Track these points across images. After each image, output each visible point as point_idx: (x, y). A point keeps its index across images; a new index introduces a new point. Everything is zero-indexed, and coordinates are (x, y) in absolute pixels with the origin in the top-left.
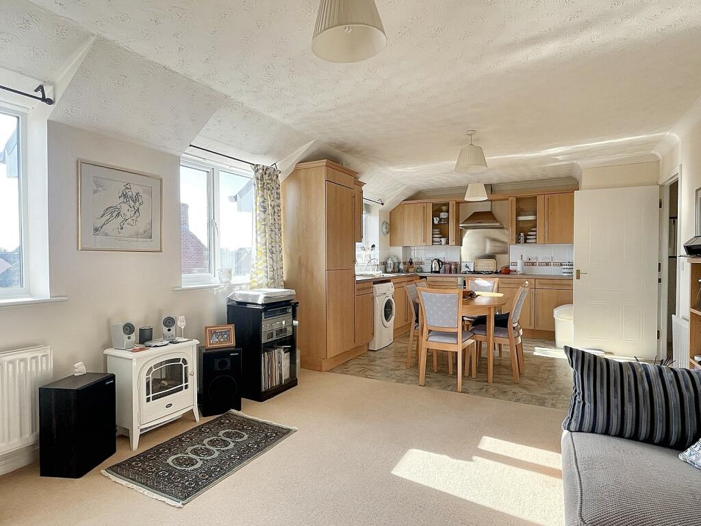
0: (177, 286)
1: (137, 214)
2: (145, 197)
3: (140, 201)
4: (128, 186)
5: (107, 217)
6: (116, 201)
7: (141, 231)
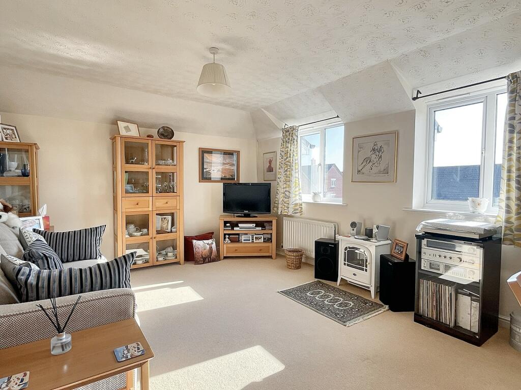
0: (407, 207)
1: (380, 159)
2: (385, 148)
3: (382, 150)
4: (376, 144)
5: (364, 164)
6: (369, 154)
7: (382, 169)
